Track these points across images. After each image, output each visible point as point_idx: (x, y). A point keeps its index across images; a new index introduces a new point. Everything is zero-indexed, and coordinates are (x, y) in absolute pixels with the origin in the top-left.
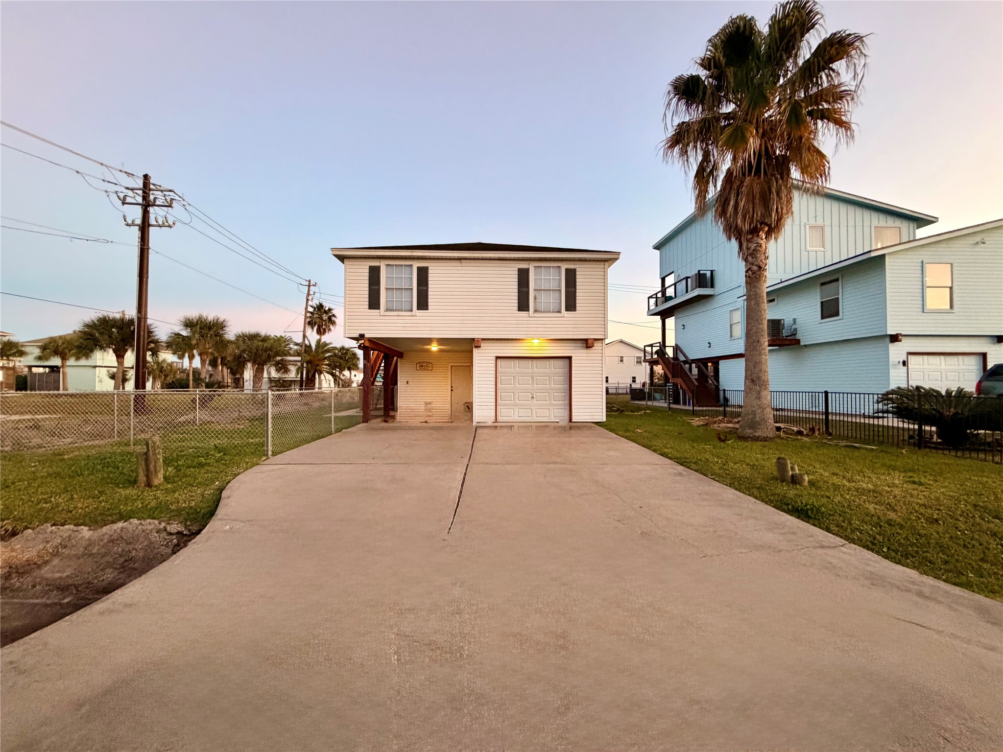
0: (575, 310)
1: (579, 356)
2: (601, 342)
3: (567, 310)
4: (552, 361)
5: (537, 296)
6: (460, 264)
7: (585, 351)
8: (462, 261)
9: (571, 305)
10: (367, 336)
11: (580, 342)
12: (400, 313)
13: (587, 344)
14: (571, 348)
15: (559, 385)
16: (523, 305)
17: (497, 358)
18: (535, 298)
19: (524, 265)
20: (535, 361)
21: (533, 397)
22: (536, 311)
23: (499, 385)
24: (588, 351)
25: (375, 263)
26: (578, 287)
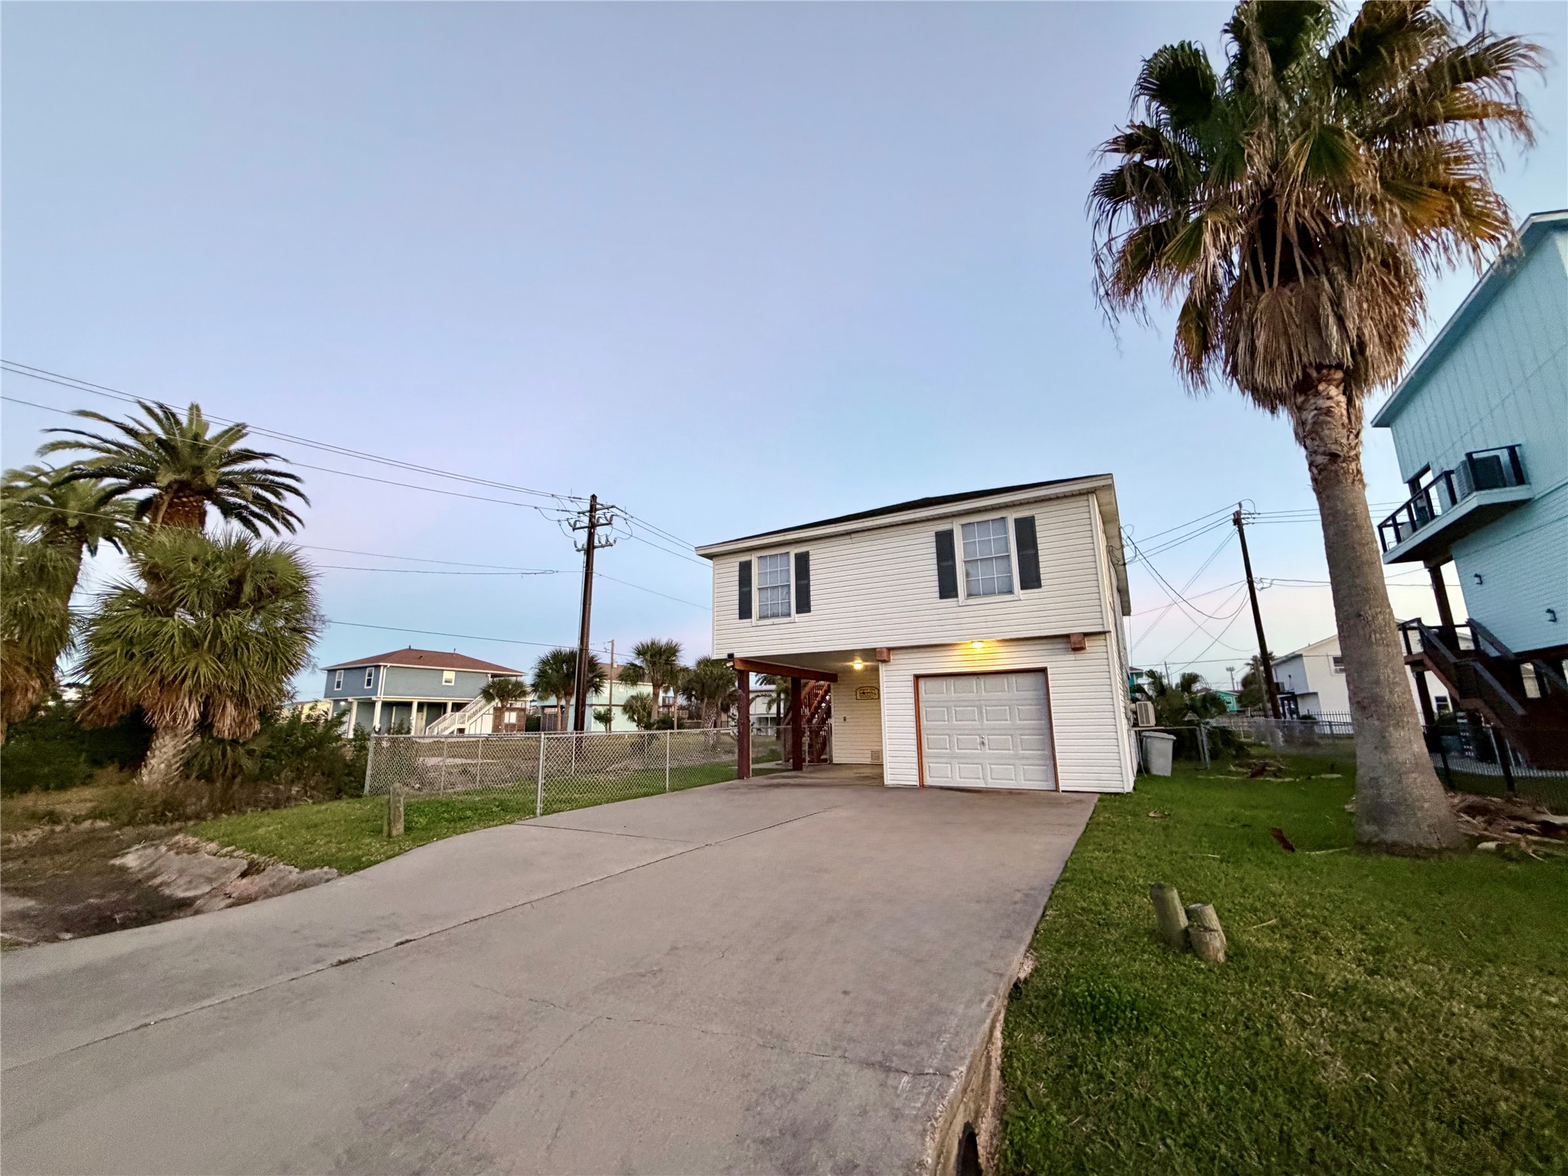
0: (1039, 586)
1: (1060, 666)
2: (1103, 637)
3: (1023, 587)
4: (1013, 678)
5: (971, 571)
6: (849, 541)
7: (1071, 657)
8: (853, 536)
9: (1031, 578)
10: (737, 655)
11: (1059, 640)
12: (776, 620)
13: (1073, 643)
14: (1043, 653)
15: (1026, 719)
16: (947, 588)
17: (917, 677)
18: (968, 575)
19: (943, 526)
20: (982, 680)
21: (983, 743)
22: (970, 595)
23: (924, 722)
24: (1079, 656)
25: (744, 558)
26: (1040, 547)
